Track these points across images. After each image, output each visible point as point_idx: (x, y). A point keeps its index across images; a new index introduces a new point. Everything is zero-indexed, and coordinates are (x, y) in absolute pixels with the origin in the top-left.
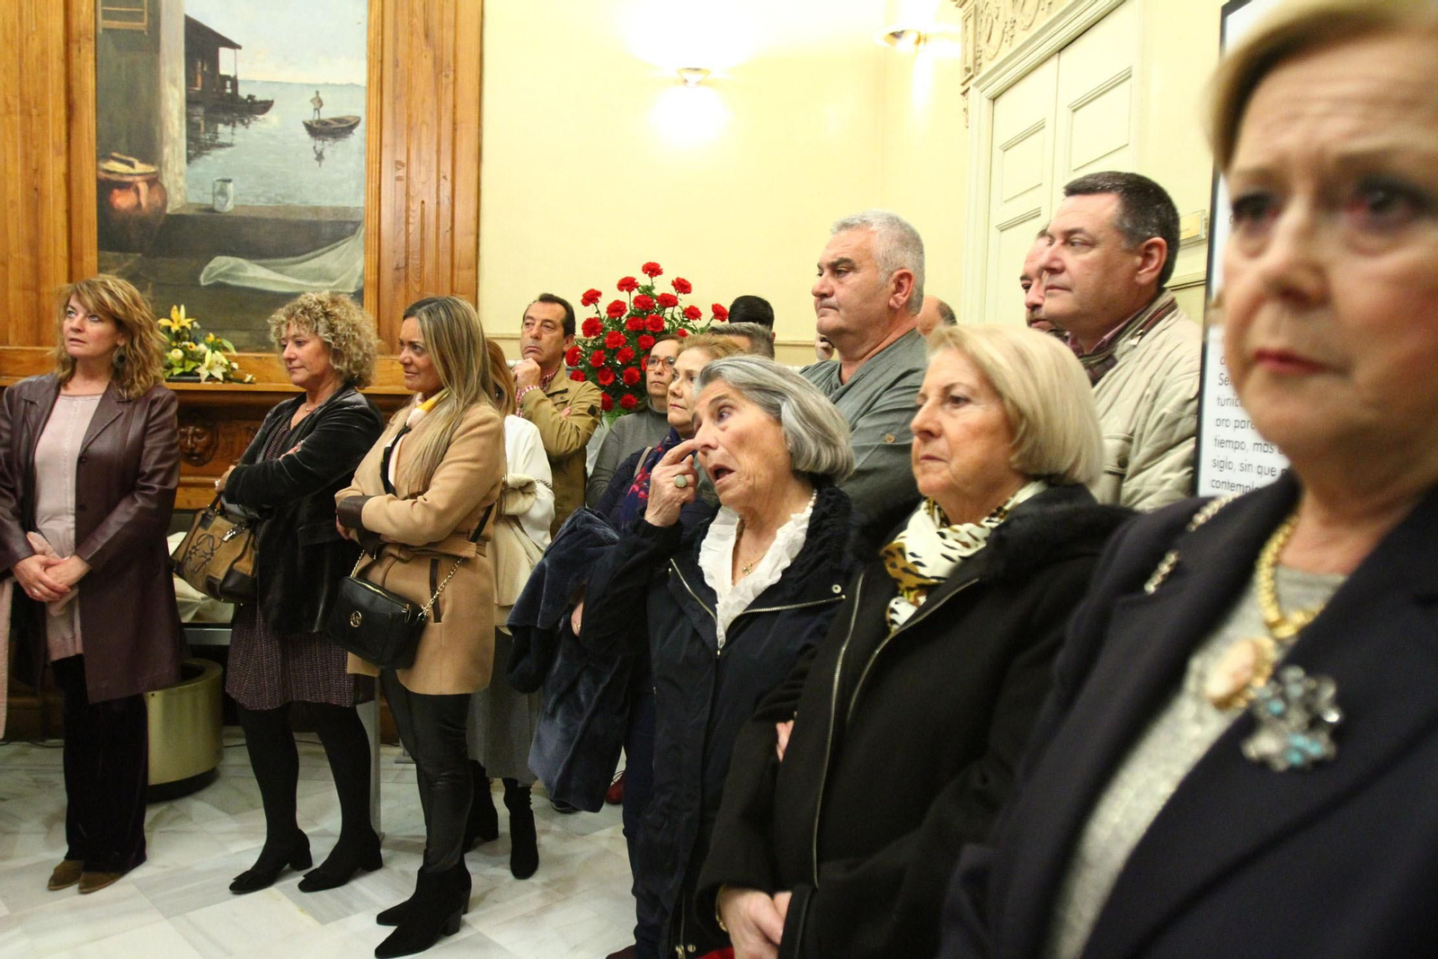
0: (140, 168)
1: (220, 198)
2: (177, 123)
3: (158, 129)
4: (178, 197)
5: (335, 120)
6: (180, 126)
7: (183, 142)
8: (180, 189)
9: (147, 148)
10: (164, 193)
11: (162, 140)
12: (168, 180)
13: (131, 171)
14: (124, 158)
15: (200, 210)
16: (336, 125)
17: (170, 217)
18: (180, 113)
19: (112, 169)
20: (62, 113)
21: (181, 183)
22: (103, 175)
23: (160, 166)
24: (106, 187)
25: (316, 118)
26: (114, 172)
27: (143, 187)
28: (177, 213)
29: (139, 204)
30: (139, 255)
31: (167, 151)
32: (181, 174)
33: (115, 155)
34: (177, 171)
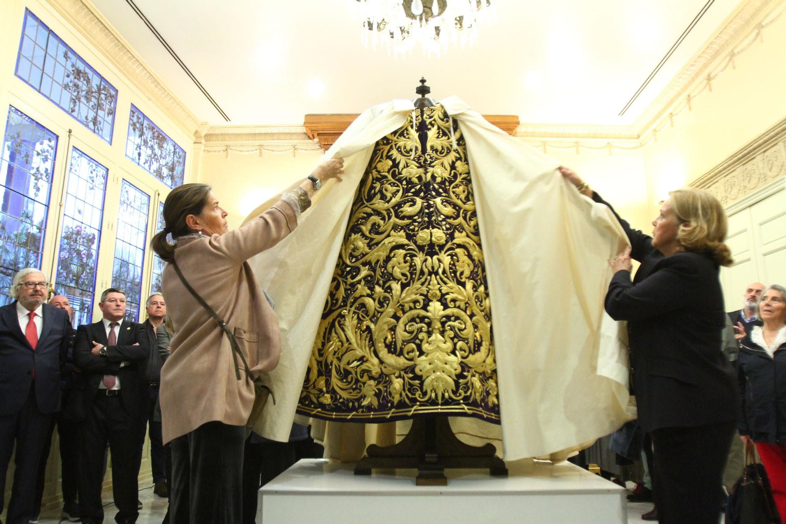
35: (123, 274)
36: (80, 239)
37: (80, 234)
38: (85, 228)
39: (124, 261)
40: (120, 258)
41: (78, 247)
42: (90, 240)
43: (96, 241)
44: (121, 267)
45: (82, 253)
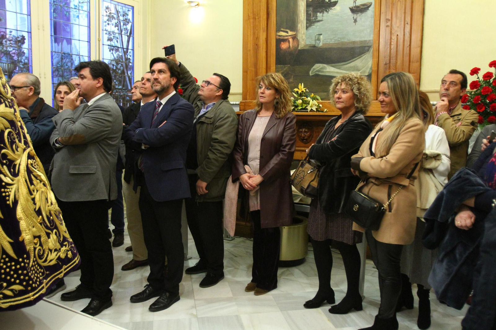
0: (290, 33)
1: (317, 41)
2: (303, 14)
3: (296, 18)
4: (303, 43)
5: (362, 5)
6: (304, 15)
7: (305, 22)
8: (304, 40)
9: (293, 26)
10: (298, 41)
11: (298, 22)
12: (300, 37)
13: (287, 34)
14: (285, 30)
15: (311, 47)
16: (362, 7)
17: (300, 50)
18: (304, 11)
19: (280, 35)
20: (265, 17)
21: (304, 37)
22: (278, 37)
23: (297, 32)
24: (279, 41)
25: (354, 5)
26: (282, 36)
27: (291, 40)
28: (302, 49)
29: (290, 46)
30: (289, 65)
31: (299, 25)
32: (304, 34)
33: (282, 29)
34: (303, 33)
35: (65, 64)
36: (6, 42)
37: (6, 38)
38: (11, 32)
39: (64, 54)
40: (60, 51)
41: (5, 49)
42: (19, 41)
43: (26, 41)
44: (62, 59)
45: (11, 53)
